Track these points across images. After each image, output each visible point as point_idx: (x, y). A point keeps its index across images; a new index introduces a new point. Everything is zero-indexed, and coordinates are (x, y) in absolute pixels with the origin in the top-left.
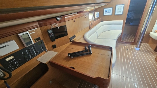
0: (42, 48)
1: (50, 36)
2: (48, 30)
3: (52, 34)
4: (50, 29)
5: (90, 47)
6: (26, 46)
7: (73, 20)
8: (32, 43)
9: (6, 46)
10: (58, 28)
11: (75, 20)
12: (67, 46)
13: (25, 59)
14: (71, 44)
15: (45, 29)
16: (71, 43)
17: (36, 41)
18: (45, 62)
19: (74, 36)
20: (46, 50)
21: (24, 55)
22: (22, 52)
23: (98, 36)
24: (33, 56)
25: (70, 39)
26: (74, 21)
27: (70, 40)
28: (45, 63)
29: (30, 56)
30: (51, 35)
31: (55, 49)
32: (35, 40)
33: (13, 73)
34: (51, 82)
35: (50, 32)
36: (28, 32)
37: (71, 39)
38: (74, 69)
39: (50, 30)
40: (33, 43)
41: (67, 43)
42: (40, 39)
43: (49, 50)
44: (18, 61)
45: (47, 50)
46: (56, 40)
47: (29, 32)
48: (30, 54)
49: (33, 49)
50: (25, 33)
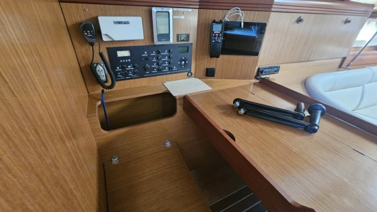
0: (183, 62)
1: (211, 41)
2: (214, 21)
3: (219, 36)
4: (220, 22)
5: (320, 112)
6: (157, 42)
7: (296, 16)
8: (169, 40)
9: (125, 23)
10: (242, 24)
11: (303, 16)
12: (241, 84)
13: (145, 69)
14: (254, 84)
15: (208, 16)
16: (258, 81)
17: (178, 41)
18: (175, 93)
19: (276, 70)
20: (190, 72)
21: (147, 59)
22: (146, 53)
23: (361, 106)
24: (160, 71)
25: (260, 72)
26: (299, 20)
27: (258, 74)
28: (174, 95)
29: (155, 68)
30: (215, 36)
31: (210, 79)
32: (178, 36)
33: (119, 85)
34: (168, 144)
35: (217, 29)
36: (171, 10)
37: (262, 72)
38: (234, 139)
39: (218, 23)
40: (172, 41)
41: (245, 77)
42: (188, 40)
43: (195, 77)
44: (133, 67)
45: (192, 74)
46: (221, 56)
47: (173, 11)
48: (158, 64)
49: (165, 55)
50: (165, 9)
